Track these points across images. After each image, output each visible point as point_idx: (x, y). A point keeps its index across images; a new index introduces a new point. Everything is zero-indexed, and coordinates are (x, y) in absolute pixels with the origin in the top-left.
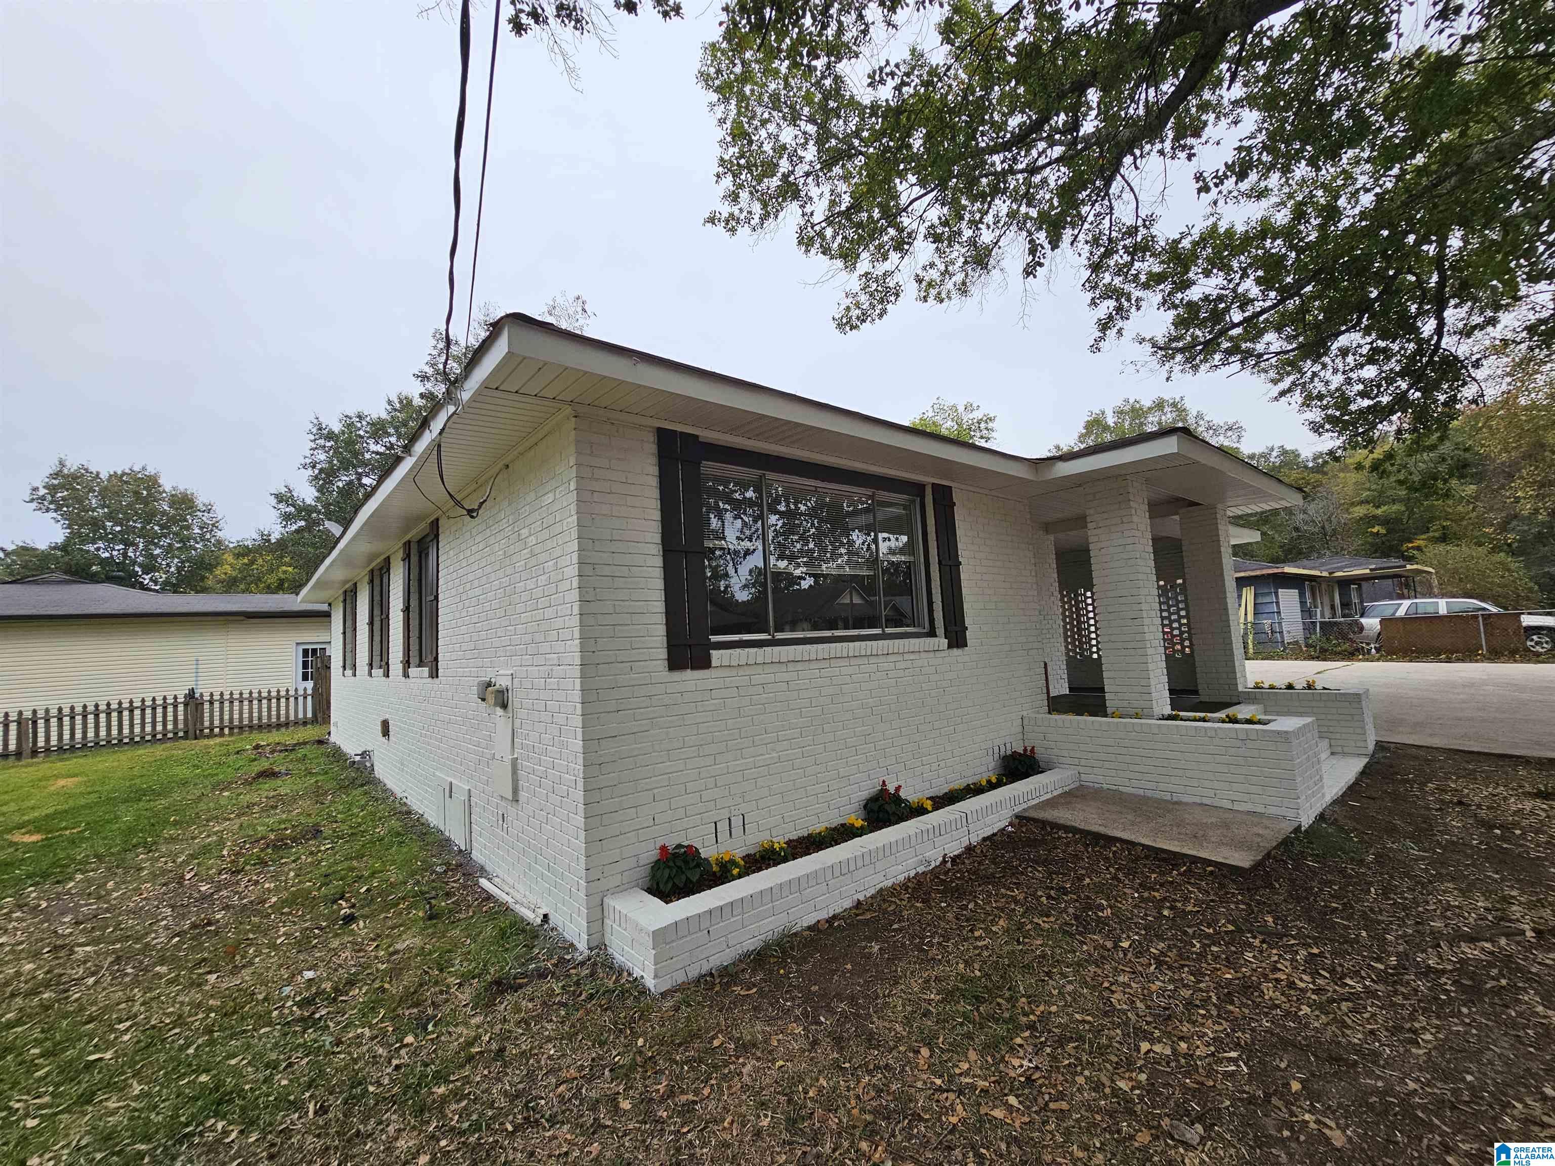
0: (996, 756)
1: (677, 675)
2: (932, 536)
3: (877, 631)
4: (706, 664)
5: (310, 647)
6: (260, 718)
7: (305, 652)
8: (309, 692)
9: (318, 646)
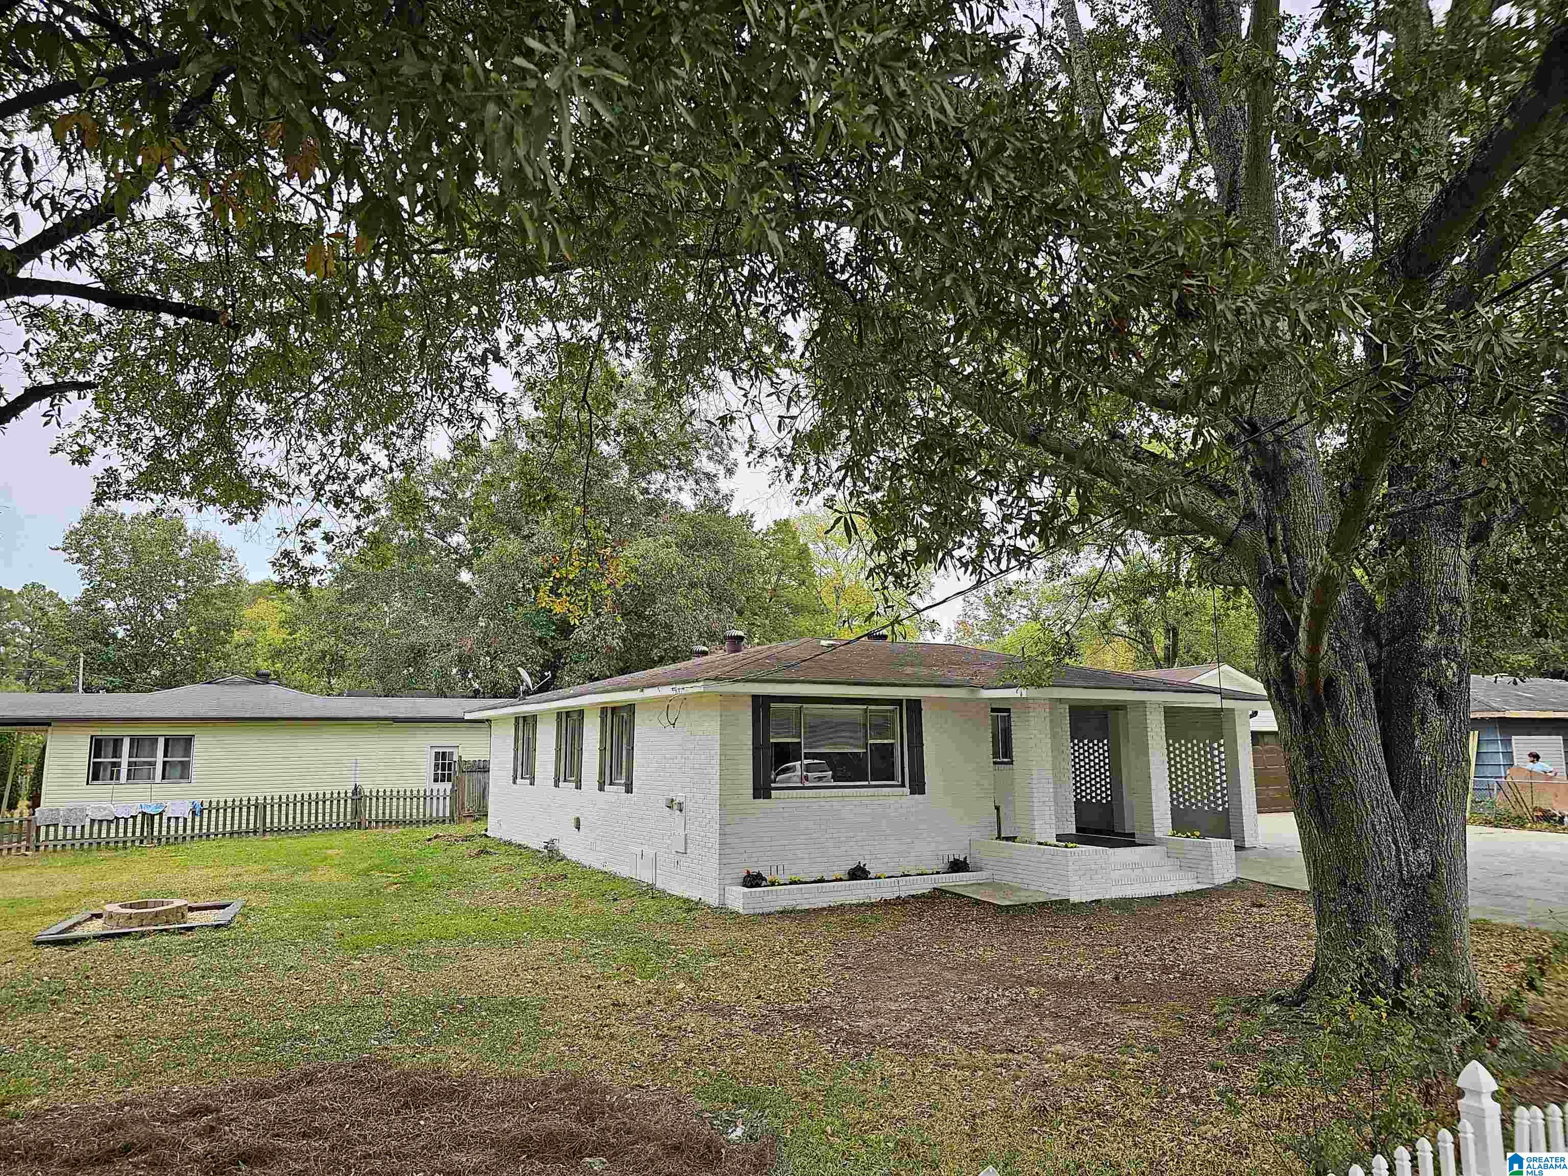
0: (946, 861)
1: (757, 801)
2: (905, 730)
3: (866, 783)
4: (769, 797)
5: (441, 750)
6: (411, 815)
7: (437, 754)
8: (448, 793)
9: (447, 750)
